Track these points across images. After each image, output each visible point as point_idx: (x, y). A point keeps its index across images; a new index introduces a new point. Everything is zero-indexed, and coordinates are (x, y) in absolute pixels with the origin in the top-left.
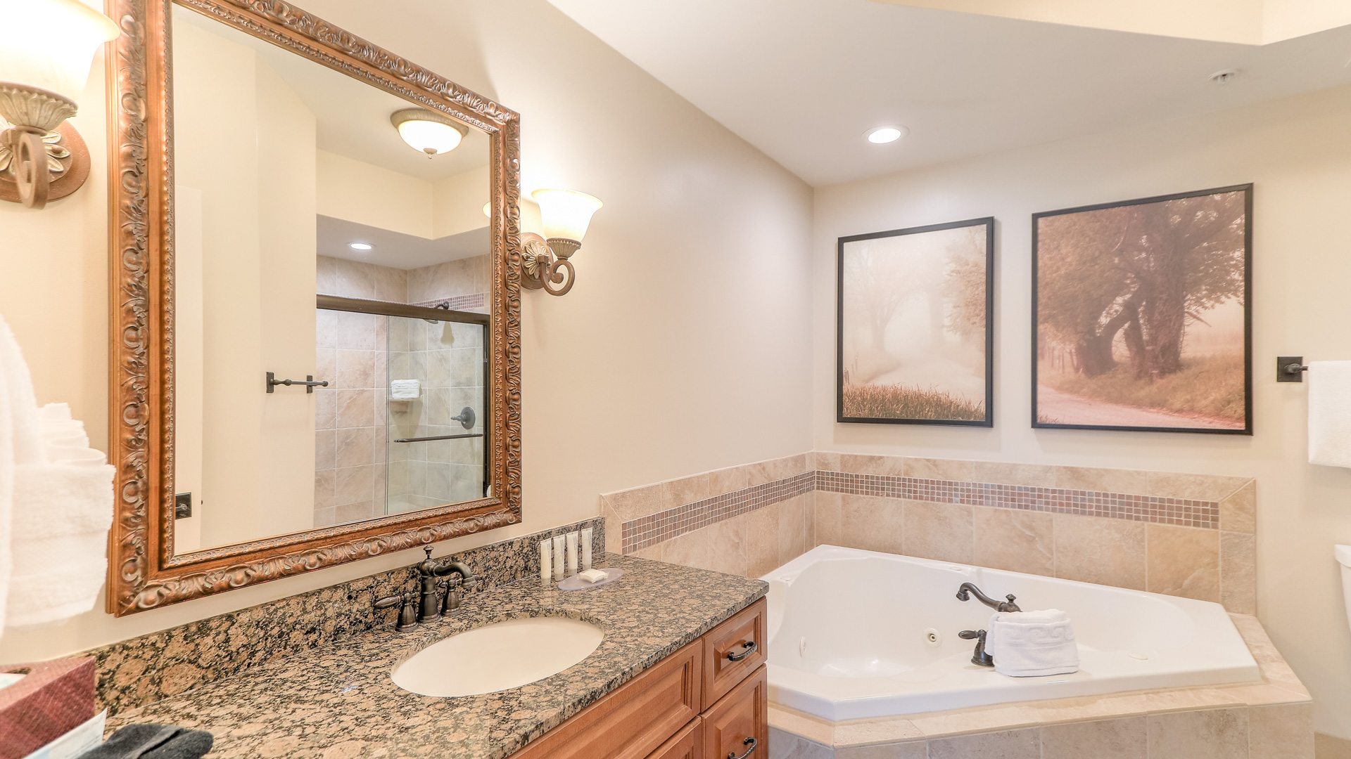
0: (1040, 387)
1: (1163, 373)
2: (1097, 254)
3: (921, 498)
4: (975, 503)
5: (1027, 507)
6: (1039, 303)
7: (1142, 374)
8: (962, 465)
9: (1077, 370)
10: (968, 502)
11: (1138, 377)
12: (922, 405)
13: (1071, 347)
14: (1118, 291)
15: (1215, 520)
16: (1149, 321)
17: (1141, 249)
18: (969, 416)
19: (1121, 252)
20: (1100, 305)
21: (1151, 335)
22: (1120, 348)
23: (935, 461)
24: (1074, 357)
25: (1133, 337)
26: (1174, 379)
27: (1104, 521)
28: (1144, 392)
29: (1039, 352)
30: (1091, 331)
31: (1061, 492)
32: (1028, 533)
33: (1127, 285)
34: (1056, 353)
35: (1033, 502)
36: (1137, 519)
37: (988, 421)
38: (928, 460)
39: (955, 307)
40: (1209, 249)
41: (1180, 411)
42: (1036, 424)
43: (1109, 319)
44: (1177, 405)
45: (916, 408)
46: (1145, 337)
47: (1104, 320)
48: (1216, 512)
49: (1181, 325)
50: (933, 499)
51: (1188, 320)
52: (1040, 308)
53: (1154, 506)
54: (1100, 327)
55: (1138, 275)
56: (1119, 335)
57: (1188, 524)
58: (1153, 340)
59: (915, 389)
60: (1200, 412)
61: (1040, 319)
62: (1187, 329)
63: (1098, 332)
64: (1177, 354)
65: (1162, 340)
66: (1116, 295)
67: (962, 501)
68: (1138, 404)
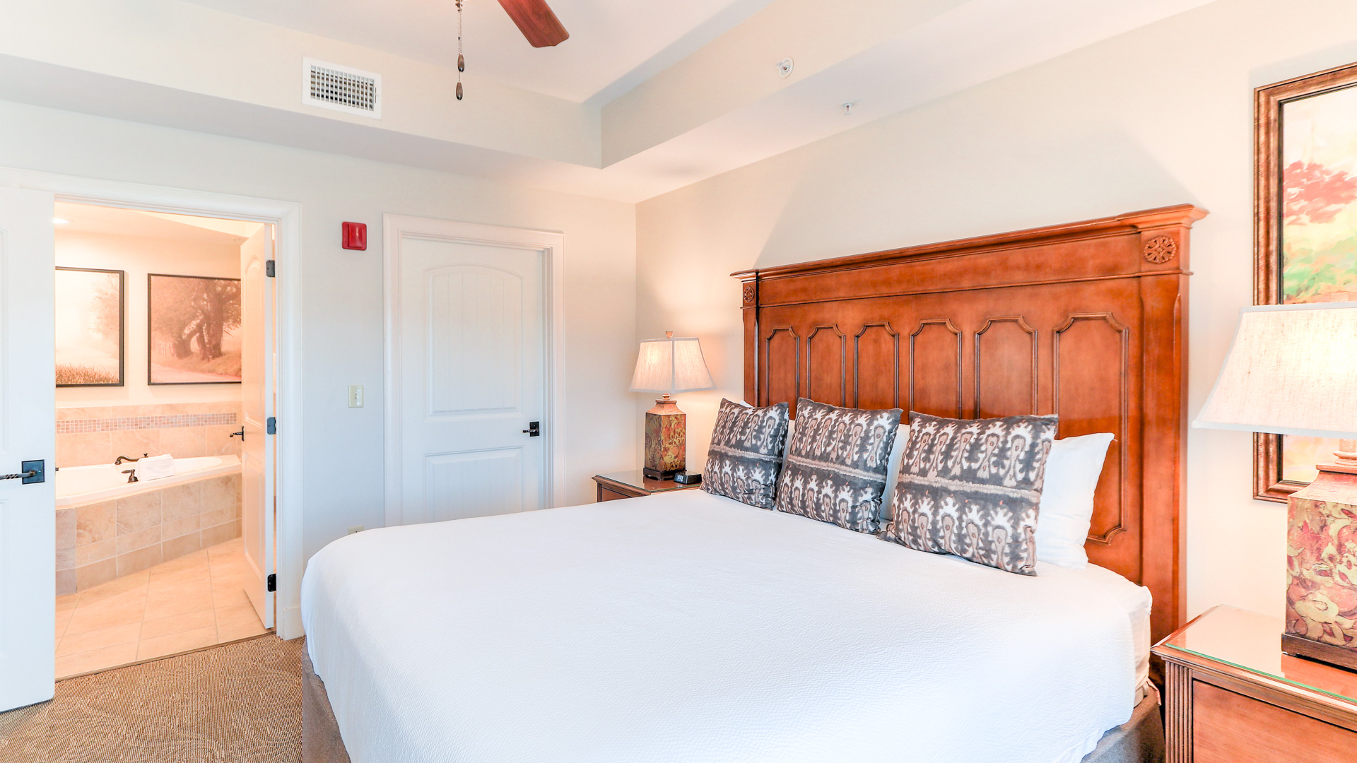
0: (152, 364)
1: (214, 357)
2: (183, 299)
3: (72, 432)
4: (111, 430)
5: (144, 427)
6: (152, 320)
7: (204, 357)
8: (103, 409)
9: (173, 355)
10: (107, 430)
11: (203, 359)
12: (73, 375)
13: (170, 344)
14: (194, 317)
15: (235, 420)
16: (208, 333)
17: (204, 300)
18: (108, 381)
19: (195, 300)
20: (185, 325)
21: (209, 340)
22: (194, 345)
23: (83, 408)
24: (172, 349)
25: (201, 340)
26: (218, 360)
27: (186, 429)
28: (206, 365)
29: (152, 345)
30: (180, 337)
31: (164, 417)
32: (145, 441)
33: (198, 316)
34: (162, 346)
35: (148, 424)
36: (202, 425)
37: (121, 383)
38: (77, 409)
39: (98, 318)
40: (233, 304)
41: (221, 374)
42: (150, 383)
43: (189, 331)
44: (220, 372)
45: (69, 377)
46: (206, 341)
47: (187, 331)
48: (235, 417)
49: (222, 336)
50: (81, 431)
51: (224, 334)
52: (152, 323)
53: (210, 418)
54: (185, 334)
55: (203, 312)
56: (194, 339)
57: (224, 424)
58: (210, 342)
59: (68, 365)
60: (229, 374)
61: (153, 329)
62: (224, 338)
63: (184, 337)
64: (220, 349)
65: (214, 342)
66: (193, 320)
67: (102, 430)
68: (203, 371)
